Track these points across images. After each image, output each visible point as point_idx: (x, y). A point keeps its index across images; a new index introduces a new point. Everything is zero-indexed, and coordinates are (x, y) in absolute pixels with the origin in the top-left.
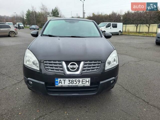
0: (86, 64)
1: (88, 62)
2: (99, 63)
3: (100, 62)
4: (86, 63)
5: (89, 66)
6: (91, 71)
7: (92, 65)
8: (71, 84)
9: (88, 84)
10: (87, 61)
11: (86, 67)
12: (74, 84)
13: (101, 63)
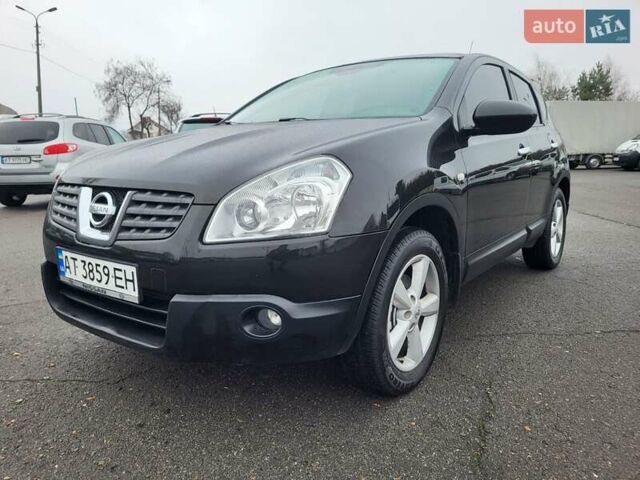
0: (139, 203)
1: (148, 197)
2: (184, 206)
3: (189, 200)
4: (140, 197)
5: (145, 213)
6: (147, 234)
7: (158, 210)
8: (88, 281)
9: (132, 294)
10: (144, 191)
11: (133, 216)
12: (95, 283)
13: (193, 204)
